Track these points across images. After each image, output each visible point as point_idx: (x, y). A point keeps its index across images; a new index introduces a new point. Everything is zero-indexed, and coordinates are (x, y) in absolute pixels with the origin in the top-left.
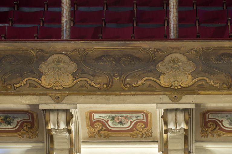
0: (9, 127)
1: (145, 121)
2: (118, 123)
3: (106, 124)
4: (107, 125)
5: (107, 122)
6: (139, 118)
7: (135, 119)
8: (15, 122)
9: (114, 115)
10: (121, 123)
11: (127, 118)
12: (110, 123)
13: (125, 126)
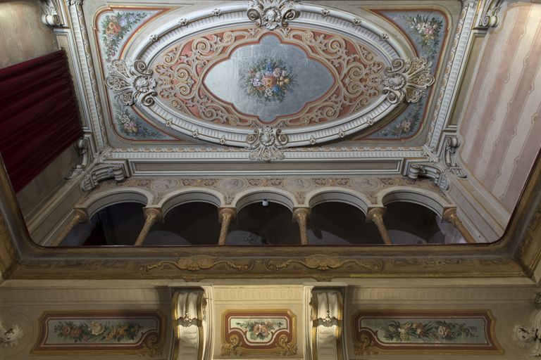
0: (131, 341)
1: (288, 331)
2: (258, 336)
3: (244, 336)
4: (245, 340)
5: (245, 333)
6: (282, 327)
7: (277, 328)
8: (140, 333)
9: (253, 321)
10: (261, 335)
11: (269, 326)
12: (248, 334)
13: (266, 340)
